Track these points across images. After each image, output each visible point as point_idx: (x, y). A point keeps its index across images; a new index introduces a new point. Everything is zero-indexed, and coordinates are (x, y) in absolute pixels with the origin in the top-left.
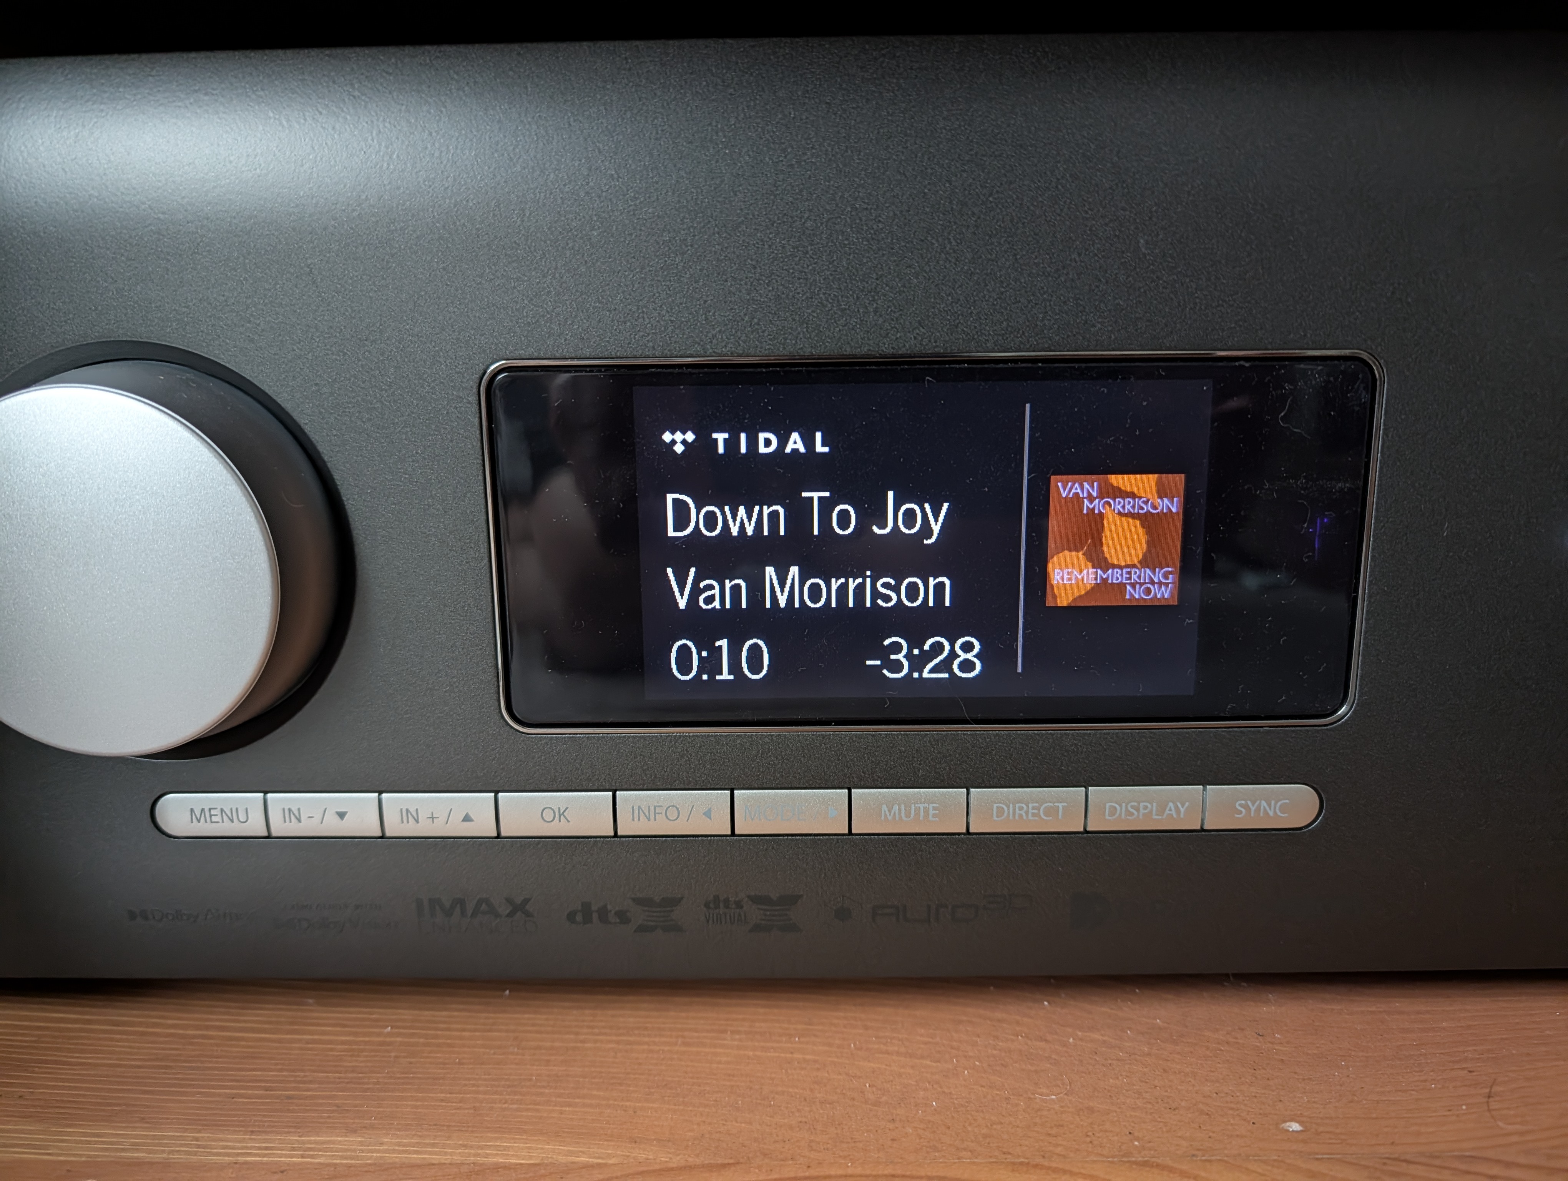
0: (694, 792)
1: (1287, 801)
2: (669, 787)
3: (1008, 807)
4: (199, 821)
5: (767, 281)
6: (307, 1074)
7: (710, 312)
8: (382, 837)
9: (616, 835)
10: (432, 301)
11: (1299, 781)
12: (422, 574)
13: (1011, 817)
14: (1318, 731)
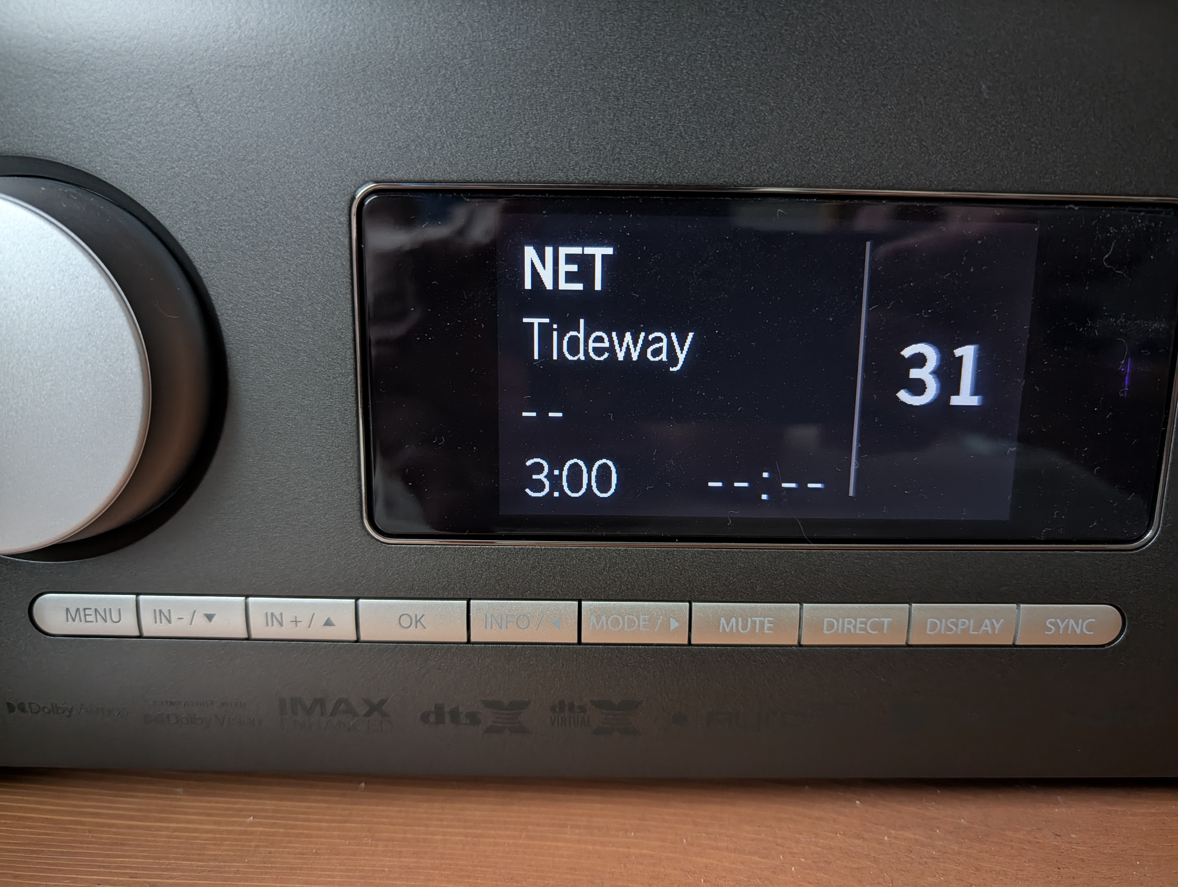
0: (543, 602)
1: (1094, 620)
2: (521, 597)
3: (838, 621)
4: (74, 620)
5: (629, 113)
6: (171, 862)
7: (573, 140)
8: (248, 639)
9: (469, 641)
10: (307, 124)
11: (1105, 602)
12: (291, 388)
13: (840, 631)
14: (1124, 555)
